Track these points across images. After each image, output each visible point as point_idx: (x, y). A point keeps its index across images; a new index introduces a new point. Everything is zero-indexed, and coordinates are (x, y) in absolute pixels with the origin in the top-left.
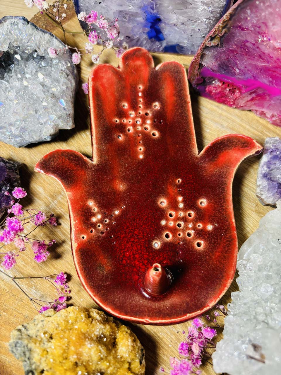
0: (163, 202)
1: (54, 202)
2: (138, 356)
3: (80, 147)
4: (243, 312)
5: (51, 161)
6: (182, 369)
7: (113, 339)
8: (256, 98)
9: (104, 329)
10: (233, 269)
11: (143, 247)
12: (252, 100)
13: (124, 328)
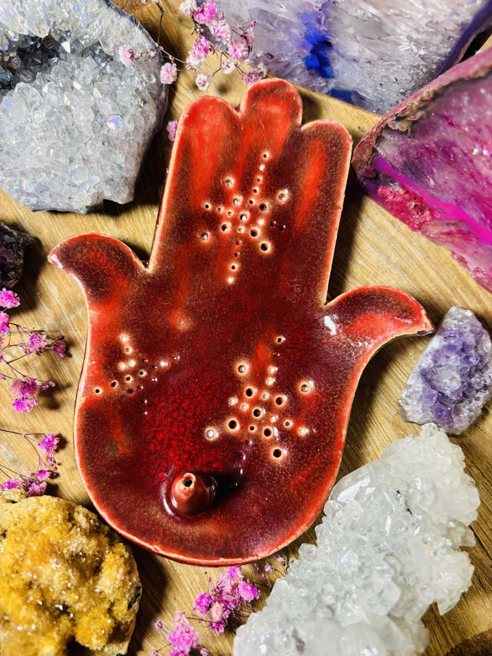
0: (244, 368)
1: (69, 317)
2: (127, 596)
3: (137, 232)
4: (306, 582)
5: (78, 251)
6: (181, 640)
7: (97, 561)
8: (456, 233)
9: (87, 544)
10: (314, 511)
11: (187, 432)
12: (449, 234)
13: (121, 548)
